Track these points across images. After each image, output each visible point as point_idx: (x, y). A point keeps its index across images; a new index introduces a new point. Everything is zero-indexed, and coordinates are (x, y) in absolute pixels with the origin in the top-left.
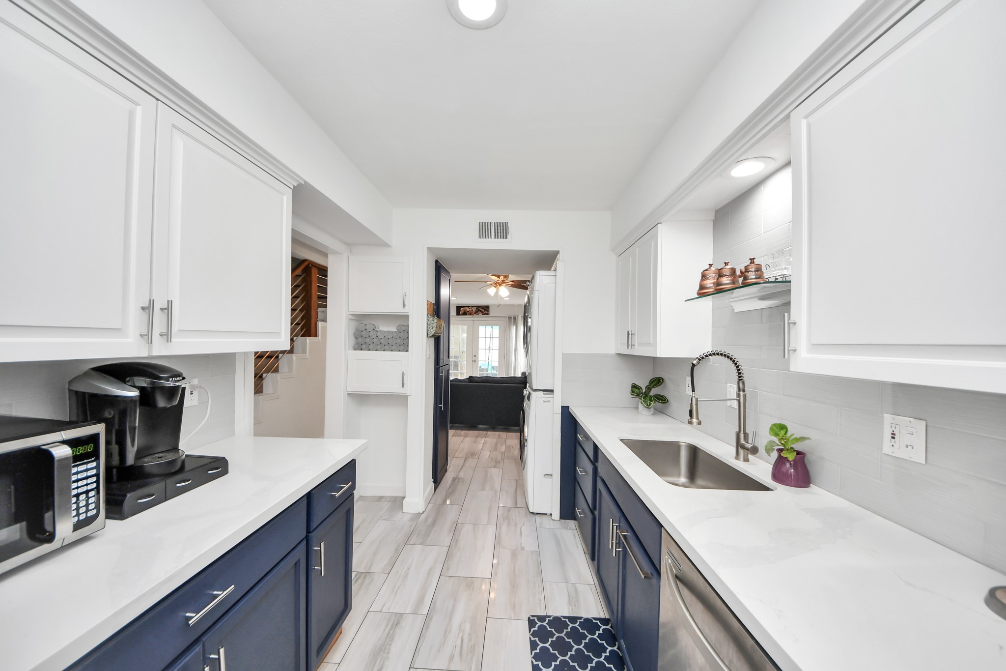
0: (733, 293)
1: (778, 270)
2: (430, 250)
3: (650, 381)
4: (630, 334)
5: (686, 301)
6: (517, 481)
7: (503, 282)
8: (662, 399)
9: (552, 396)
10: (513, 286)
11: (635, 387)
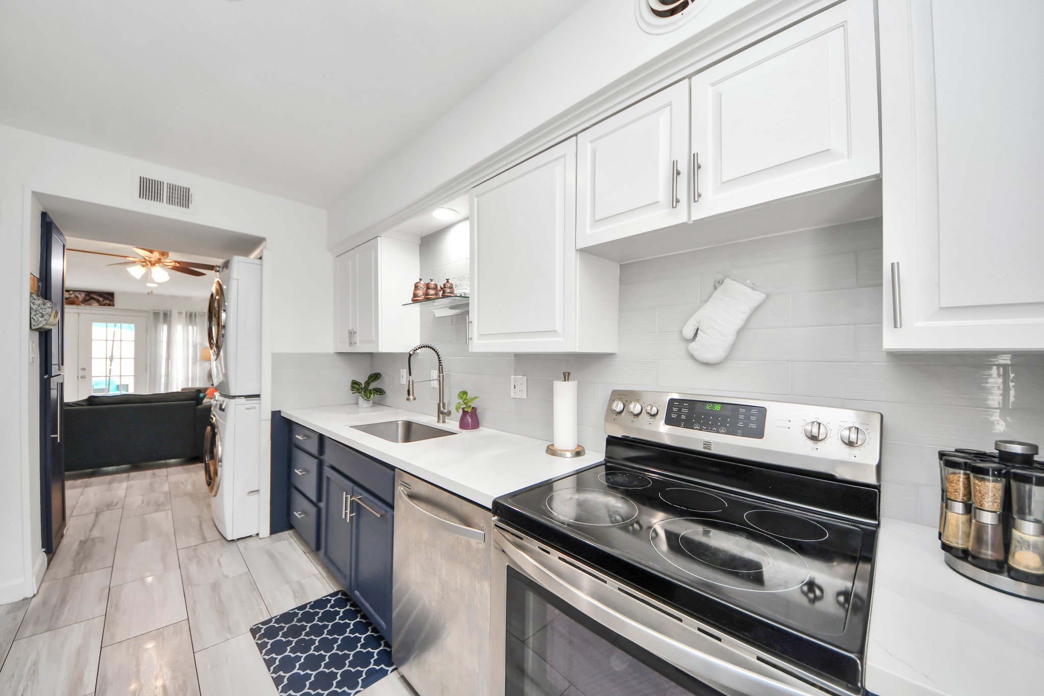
0: (434, 302)
1: (462, 289)
2: (37, 196)
3: (369, 376)
4: (352, 333)
5: (403, 305)
6: (199, 517)
7: (159, 261)
8: (380, 392)
9: (258, 402)
10: (174, 268)
11: (354, 383)
